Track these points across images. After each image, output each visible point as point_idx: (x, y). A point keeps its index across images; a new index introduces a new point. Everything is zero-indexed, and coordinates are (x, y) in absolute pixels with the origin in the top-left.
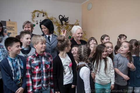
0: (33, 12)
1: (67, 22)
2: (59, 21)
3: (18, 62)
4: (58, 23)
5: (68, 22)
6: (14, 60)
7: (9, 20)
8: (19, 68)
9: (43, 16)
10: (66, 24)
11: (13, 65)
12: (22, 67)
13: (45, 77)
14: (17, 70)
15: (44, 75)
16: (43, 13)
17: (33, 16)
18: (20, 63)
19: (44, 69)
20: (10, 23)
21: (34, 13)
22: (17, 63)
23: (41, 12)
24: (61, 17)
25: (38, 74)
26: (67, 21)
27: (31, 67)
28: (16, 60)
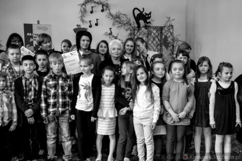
0: (83, 4)
1: (148, 23)
2: (133, 20)
3: (33, 82)
4: (130, 25)
5: (150, 23)
6: (29, 80)
7: (38, 22)
8: (33, 89)
9: (102, 11)
10: (146, 27)
11: (26, 84)
12: (37, 88)
13: (60, 100)
14: (30, 90)
15: (60, 97)
16: (101, 6)
17: (84, 12)
18: (35, 83)
19: (60, 91)
20: (39, 28)
21: (84, 6)
22: (31, 83)
23: (98, 3)
24: (137, 12)
25: (53, 96)
26: (148, 21)
27: (47, 89)
28: (30, 80)
